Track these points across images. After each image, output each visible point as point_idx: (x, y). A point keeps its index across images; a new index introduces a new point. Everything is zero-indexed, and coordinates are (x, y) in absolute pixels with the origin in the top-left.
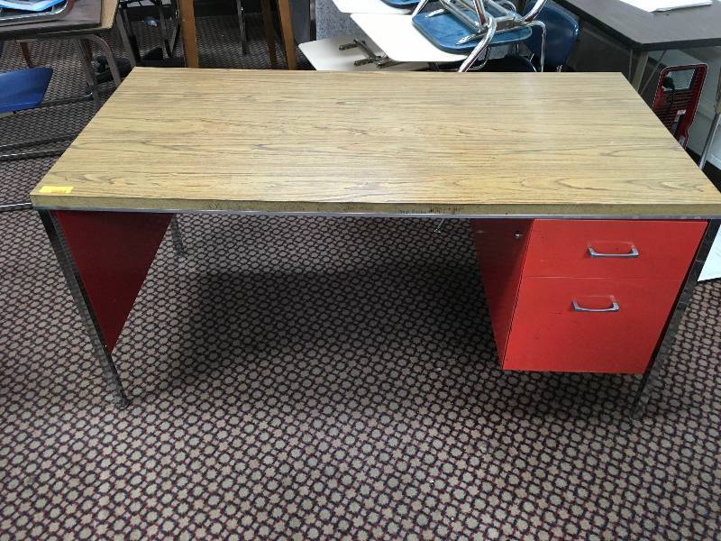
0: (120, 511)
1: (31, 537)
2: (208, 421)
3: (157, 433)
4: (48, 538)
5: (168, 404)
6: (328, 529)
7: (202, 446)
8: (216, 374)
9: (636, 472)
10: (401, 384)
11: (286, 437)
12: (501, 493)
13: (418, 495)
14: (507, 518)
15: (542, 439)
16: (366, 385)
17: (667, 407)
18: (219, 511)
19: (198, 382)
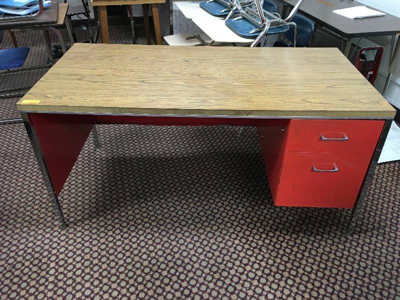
0: (60, 284)
1: (10, 298)
2: (111, 236)
3: (83, 242)
4: (19, 299)
5: (89, 226)
6: (178, 294)
7: (107, 249)
8: (116, 211)
9: (350, 263)
10: (219, 216)
11: (155, 244)
12: (275, 274)
13: (228, 275)
14: (278, 288)
15: (297, 245)
16: (200, 217)
17: (366, 229)
18: (116, 284)
19: (106, 215)
